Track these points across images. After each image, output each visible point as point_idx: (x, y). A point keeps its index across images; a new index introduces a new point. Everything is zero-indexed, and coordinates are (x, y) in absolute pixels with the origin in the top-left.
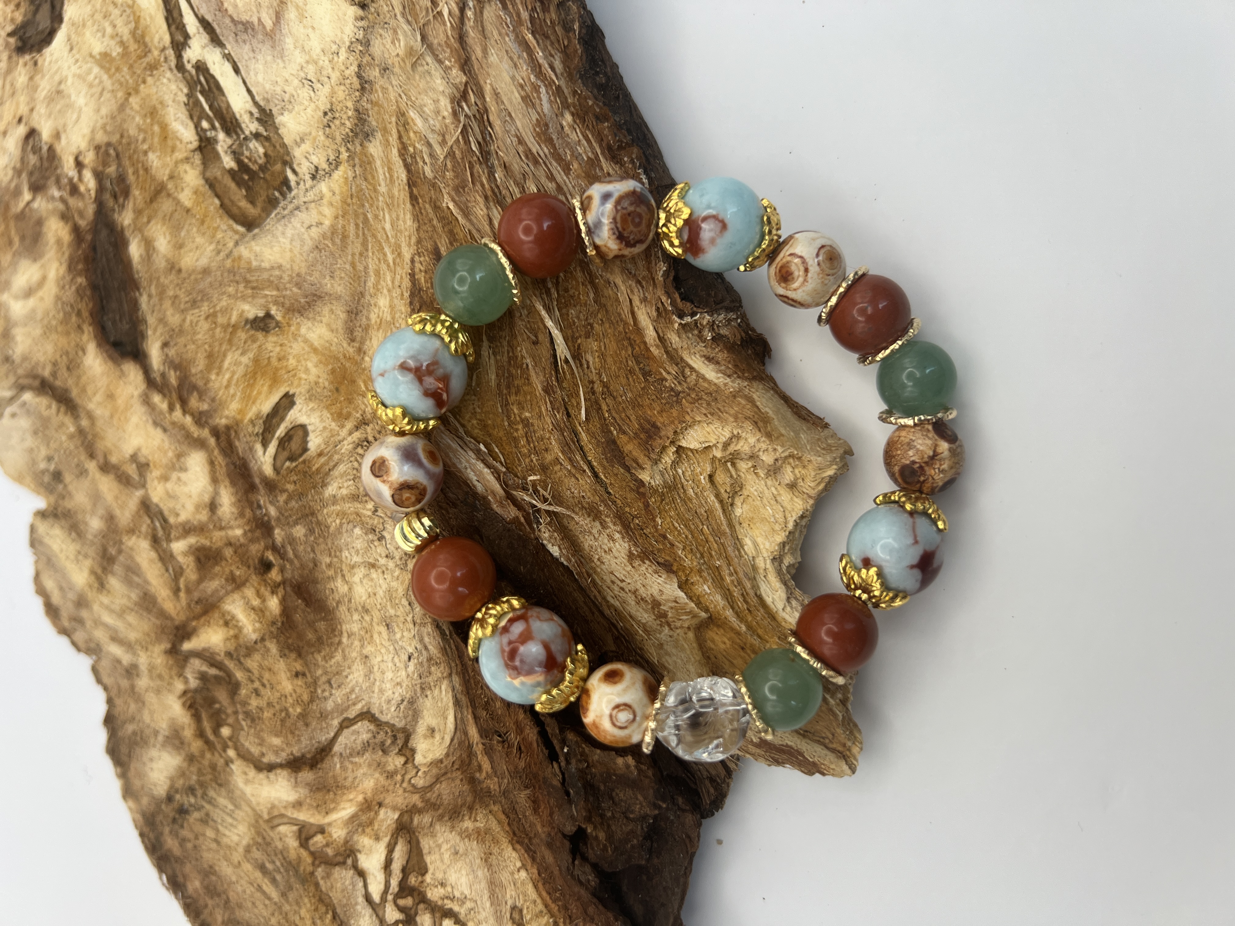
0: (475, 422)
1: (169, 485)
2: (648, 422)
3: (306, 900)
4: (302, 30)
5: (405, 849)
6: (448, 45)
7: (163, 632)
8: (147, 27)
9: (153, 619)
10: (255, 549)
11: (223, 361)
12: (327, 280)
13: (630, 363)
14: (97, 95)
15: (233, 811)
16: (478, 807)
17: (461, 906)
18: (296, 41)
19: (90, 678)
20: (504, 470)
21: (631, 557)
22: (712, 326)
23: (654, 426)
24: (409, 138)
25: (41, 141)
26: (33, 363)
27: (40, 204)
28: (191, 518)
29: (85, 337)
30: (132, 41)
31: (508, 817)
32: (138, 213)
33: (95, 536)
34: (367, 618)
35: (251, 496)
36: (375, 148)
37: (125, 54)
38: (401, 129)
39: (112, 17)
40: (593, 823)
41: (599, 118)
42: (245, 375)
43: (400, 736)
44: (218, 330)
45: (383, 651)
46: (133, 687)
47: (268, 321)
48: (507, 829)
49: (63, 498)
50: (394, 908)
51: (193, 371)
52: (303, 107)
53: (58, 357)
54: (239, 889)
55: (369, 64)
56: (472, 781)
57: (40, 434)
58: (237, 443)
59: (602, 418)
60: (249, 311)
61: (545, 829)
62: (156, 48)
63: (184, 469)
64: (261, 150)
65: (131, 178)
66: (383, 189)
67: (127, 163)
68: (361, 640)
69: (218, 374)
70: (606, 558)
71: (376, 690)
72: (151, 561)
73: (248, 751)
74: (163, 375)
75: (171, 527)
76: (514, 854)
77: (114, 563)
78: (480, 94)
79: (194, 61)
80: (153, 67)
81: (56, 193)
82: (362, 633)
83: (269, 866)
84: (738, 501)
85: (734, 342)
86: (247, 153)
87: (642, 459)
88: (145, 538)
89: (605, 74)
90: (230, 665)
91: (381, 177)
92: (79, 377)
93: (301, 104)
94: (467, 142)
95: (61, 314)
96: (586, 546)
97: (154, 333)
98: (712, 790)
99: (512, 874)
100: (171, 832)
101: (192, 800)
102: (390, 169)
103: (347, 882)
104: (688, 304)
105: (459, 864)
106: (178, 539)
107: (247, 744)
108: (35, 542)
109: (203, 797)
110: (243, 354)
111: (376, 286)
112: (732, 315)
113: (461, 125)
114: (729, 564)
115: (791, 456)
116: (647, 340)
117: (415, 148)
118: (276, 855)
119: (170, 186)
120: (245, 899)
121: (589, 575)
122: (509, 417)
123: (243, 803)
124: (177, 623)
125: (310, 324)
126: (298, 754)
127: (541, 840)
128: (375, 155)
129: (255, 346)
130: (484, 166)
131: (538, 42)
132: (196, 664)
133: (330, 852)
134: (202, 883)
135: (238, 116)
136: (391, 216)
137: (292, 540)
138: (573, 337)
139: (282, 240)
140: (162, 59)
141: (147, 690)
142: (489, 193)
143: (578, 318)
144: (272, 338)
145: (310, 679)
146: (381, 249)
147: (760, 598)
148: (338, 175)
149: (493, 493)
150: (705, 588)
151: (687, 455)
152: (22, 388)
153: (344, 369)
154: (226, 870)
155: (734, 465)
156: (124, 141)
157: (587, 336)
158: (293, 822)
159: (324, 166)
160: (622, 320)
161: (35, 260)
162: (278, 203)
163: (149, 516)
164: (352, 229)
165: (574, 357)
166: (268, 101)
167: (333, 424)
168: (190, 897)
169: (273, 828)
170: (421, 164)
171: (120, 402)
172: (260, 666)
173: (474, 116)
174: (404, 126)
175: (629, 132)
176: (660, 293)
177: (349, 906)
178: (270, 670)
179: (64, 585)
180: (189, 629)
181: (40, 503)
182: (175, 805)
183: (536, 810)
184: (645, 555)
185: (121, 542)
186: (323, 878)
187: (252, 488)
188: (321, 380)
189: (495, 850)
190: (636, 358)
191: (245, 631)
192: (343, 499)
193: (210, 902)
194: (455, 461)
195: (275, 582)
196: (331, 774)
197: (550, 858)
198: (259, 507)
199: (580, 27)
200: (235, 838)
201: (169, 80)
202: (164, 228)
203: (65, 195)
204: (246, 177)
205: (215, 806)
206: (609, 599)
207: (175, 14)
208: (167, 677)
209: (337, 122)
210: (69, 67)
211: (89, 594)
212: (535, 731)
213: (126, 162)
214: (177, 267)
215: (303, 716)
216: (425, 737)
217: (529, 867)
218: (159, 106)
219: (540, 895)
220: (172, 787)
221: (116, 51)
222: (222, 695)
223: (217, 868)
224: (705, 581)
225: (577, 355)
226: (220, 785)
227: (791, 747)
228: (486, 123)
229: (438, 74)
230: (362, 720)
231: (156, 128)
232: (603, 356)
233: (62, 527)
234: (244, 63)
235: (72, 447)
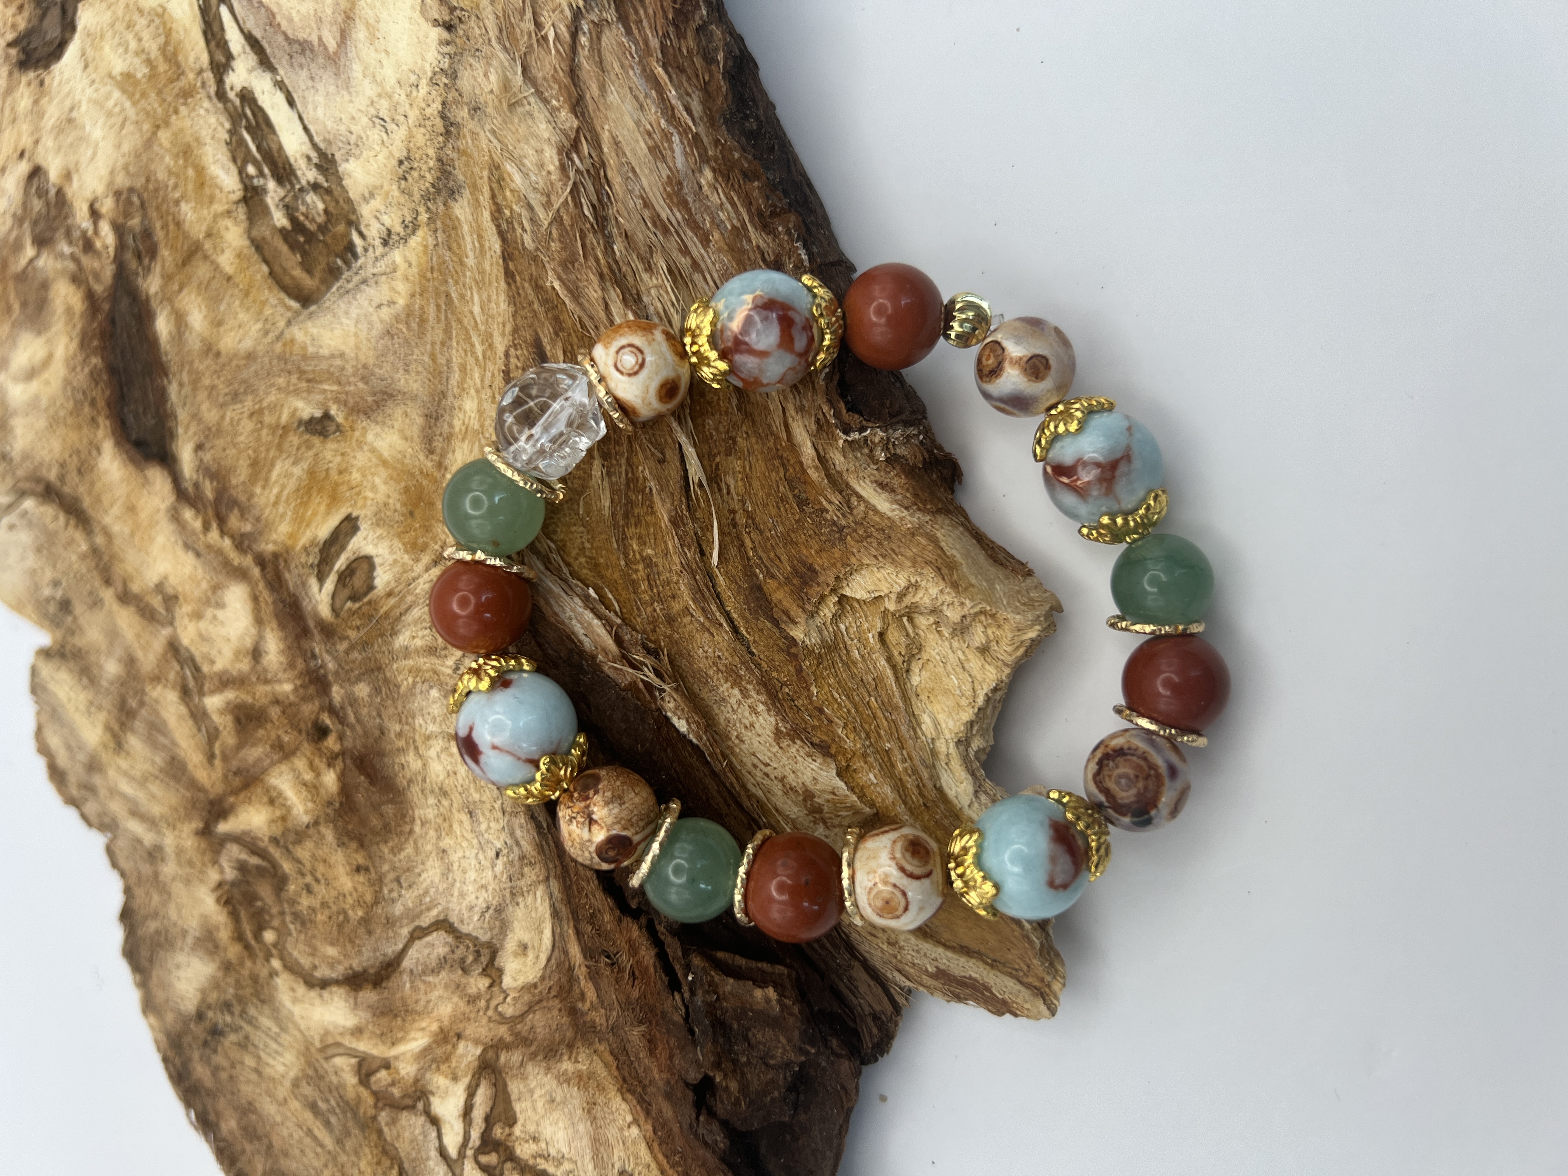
0: (583, 560)
1: (203, 625)
2: (804, 563)
3: (367, 1150)
4: (373, 54)
5: (489, 1092)
6: (556, 80)
7: (194, 806)
8: (180, 42)
9: (182, 790)
10: (308, 710)
11: (270, 471)
12: (400, 375)
13: (782, 488)
14: (117, 126)
15: (278, 1035)
16: (579, 1044)
17: (557, 1167)
18: (366, 68)
19: (104, 861)
20: (619, 621)
21: (778, 735)
22: (886, 445)
23: (811, 569)
24: (505, 198)
25: (47, 181)
26: (36, 463)
27: (46, 262)
28: (229, 667)
29: (100, 433)
30: (161, 59)
31: (617, 1059)
32: (168, 278)
33: (112, 684)
34: (446, 803)
35: (305, 645)
36: (461, 210)
37: (153, 76)
38: (495, 185)
39: (137, 28)
40: (722, 1070)
41: (747, 176)
42: (298, 490)
43: (485, 952)
44: (264, 432)
45: (465, 844)
46: (156, 874)
47: (327, 423)
48: (616, 1073)
49: (73, 633)
50: (475, 1166)
51: (234, 481)
52: (372, 153)
53: (67, 456)
54: (285, 1133)
55: (455, 101)
56: (573, 1012)
57: (45, 552)
58: (287, 575)
59: (745, 557)
60: (303, 410)
61: (664, 1076)
62: (191, 70)
63: (220, 605)
64: (321, 206)
65: (159, 234)
66: (470, 261)
67: (155, 215)
68: (438, 829)
69: (264, 487)
70: (747, 735)
71: (456, 893)
72: (181, 717)
73: (297, 963)
74: (196, 485)
75: (205, 677)
76: (624, 1106)
77: (134, 718)
78: (596, 143)
79: (238, 88)
80: (187, 94)
81: (67, 249)
82: (439, 821)
83: (322, 1105)
84: (916, 667)
85: (914, 464)
86: (303, 209)
87: (795, 611)
88: (173, 688)
89: (757, 118)
90: (276, 853)
91: (469, 246)
92: (92, 483)
93: (371, 148)
94: (578, 205)
95: (71, 404)
96: (722, 720)
97: (186, 432)
98: (875, 1031)
99: (621, 1130)
100: (201, 1058)
101: (228, 1019)
102: (480, 237)
103: (417, 1132)
104: (856, 416)
105: (556, 1115)
106: (212, 692)
107: (295, 954)
108: (37, 688)
109: (241, 1016)
110: (295, 463)
111: (461, 384)
112: (912, 431)
113: (571, 183)
114: (902, 747)
115: (983, 612)
116: (804, 461)
117: (512, 210)
118: (330, 1091)
119: (208, 245)
120: (291, 1145)
121: (725, 757)
122: (626, 555)
123: (290, 1026)
124: (211, 796)
125: (378, 429)
126: (358, 968)
127: (658, 1089)
128: (462, 218)
129: (311, 453)
130: (600, 236)
131: (670, 77)
132: (234, 851)
133: (396, 1092)
134: (239, 1123)
135: (292, 160)
136: (480, 297)
137: (353, 701)
138: (709, 454)
139: (344, 320)
140: (199, 84)
141: (174, 879)
142: (606, 270)
143: (717, 430)
144: (331, 445)
145: (373, 876)
146: (468, 338)
147: (940, 790)
148: (415, 241)
149: (605, 651)
150: (870, 777)
151: (852, 607)
152: (22, 494)
153: (419, 487)
154: (268, 1108)
155: (911, 620)
156: (151, 186)
157: (728, 453)
158: (351, 1053)
159: (398, 228)
160: (772, 433)
161: (39, 333)
162: (341, 274)
163: (178, 661)
164: (431, 311)
165: (710, 480)
166: (329, 143)
167: (406, 557)
168: (224, 1140)
169: (327, 1059)
170: (519, 231)
171: (143, 516)
172: (313, 856)
173: (588, 171)
174: (499, 182)
175: (785, 193)
176: (821, 401)
177: (420, 1160)
178: (325, 861)
179: (73, 744)
180: (226, 805)
181: (44, 638)
182: (208, 1024)
183: (652, 1052)
184: (796, 733)
185: (143, 692)
186: (387, 1124)
187: (304, 633)
188: (391, 501)
189: (600, 1100)
190: (789, 482)
191: (295, 811)
192: (417, 651)
193: (248, 1147)
194: (557, 609)
195: (332, 752)
196: (398, 995)
197: (668, 1112)
198: (314, 656)
199: (726, 59)
200: (281, 1069)
201: (207, 110)
202: (199, 299)
203: (77, 251)
204: (302, 239)
205: (257, 1027)
206: (750, 787)
207: (216, 28)
208: (199, 864)
209: (415, 174)
210: (83, 91)
211: (104, 755)
212: (653, 952)
213: (153, 214)
214: (215, 349)
215: (365, 921)
216: (516, 954)
217: (642, 1123)
218: (194, 144)
219: (655, 1158)
220: (203, 1001)
221: (142, 71)
222: (264, 890)
223: (257, 1105)
224: (871, 768)
225: (714, 477)
226: (263, 1002)
227: (975, 980)
228: (603, 181)
229: (542, 117)
230: (437, 930)
231: (191, 172)
232: (747, 479)
233: (71, 671)
234: (300, 93)
235: (84, 570)
